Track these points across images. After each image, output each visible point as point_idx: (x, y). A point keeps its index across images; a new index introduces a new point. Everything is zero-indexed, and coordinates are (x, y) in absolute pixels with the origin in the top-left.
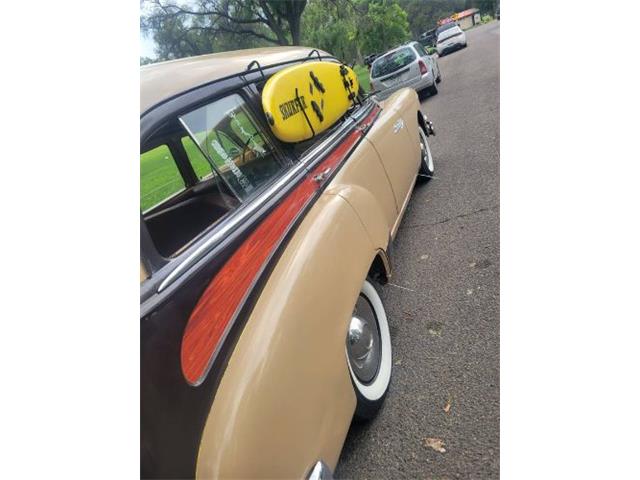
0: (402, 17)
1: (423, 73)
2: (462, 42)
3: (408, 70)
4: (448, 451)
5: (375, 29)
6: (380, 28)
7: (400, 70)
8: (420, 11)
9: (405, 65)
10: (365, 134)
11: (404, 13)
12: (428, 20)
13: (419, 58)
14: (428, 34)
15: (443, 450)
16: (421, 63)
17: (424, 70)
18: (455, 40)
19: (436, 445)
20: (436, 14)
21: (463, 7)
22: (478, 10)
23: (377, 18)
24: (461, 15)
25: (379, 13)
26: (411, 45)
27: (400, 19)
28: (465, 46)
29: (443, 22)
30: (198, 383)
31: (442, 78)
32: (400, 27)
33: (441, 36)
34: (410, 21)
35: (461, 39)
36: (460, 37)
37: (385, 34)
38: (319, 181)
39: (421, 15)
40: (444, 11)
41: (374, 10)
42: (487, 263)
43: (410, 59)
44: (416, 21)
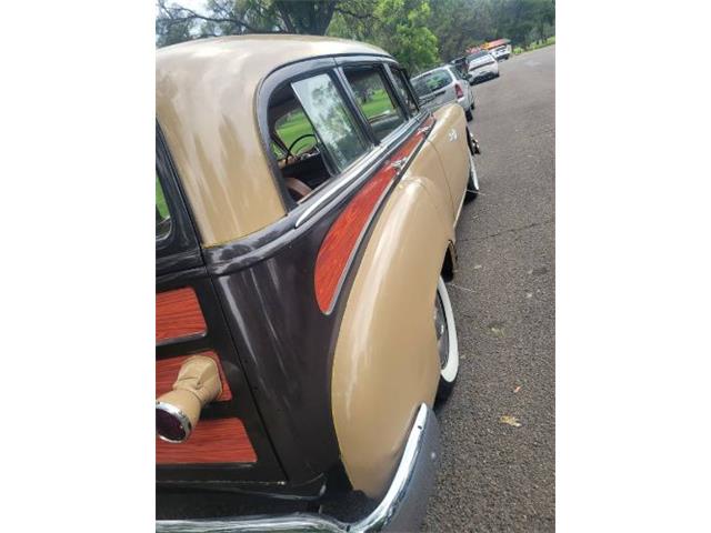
0: (432, 41)
1: (459, 97)
2: (495, 72)
3: (443, 93)
4: (523, 425)
5: (402, 52)
6: (408, 50)
7: (435, 93)
8: (449, 37)
9: (440, 87)
10: (427, 136)
11: (433, 37)
12: (458, 47)
13: (455, 81)
14: (457, 62)
15: (518, 425)
16: (457, 86)
17: (459, 94)
18: (487, 69)
19: (511, 421)
20: (465, 42)
21: (494, 36)
22: (509, 41)
23: (406, 41)
24: (492, 44)
25: (407, 35)
26: (447, 67)
27: (429, 43)
28: (497, 76)
29: (473, 50)
30: (328, 313)
31: (476, 105)
32: (429, 51)
33: (473, 64)
34: (439, 46)
35: (494, 68)
36: (493, 66)
37: (413, 58)
38: (397, 169)
39: (450, 41)
40: (474, 39)
41: (402, 32)
42: (545, 271)
43: (445, 82)
44: (445, 47)
